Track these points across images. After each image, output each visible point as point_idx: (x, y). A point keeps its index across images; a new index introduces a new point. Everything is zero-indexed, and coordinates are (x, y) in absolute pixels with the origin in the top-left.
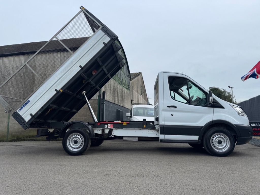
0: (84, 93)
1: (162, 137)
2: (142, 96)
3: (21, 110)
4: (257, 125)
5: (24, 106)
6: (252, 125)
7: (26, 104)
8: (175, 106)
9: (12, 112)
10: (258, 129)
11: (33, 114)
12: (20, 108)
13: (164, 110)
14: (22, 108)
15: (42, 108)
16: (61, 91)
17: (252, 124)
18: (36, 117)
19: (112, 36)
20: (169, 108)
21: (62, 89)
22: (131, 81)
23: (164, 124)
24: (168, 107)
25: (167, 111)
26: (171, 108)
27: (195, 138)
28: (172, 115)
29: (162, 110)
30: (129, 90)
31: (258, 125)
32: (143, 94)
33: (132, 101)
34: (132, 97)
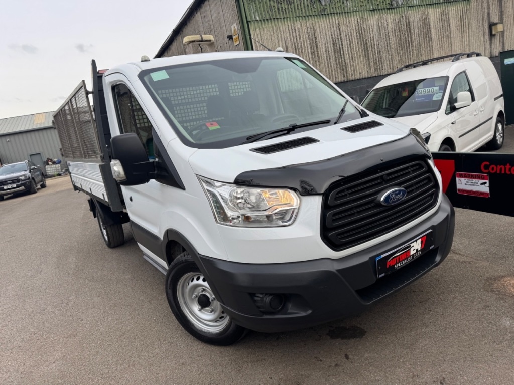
28: (131, 199)
33: (493, 28)
34: (492, 14)
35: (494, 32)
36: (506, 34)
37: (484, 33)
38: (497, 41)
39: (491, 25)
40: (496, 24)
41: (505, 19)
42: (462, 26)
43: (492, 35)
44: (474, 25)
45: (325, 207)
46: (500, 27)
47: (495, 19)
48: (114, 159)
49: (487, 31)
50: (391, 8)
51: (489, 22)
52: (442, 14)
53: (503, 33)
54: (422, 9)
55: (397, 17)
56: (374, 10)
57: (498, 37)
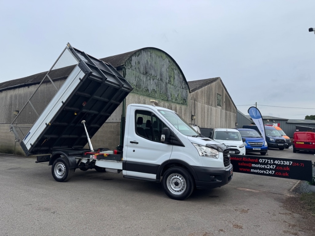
0: (84, 122)
1: (125, 172)
2: (220, 107)
3: (25, 140)
4: (282, 162)
5: (27, 137)
6: (276, 163)
7: (28, 135)
8: (137, 142)
9: (20, 141)
10: (283, 168)
11: (32, 144)
12: (24, 139)
13: (127, 146)
14: (26, 138)
15: (38, 138)
16: (50, 124)
17: (276, 161)
18: (34, 146)
19: (86, 71)
20: (131, 144)
21: (50, 122)
22: (190, 93)
23: (126, 160)
24: (131, 142)
25: (130, 146)
26: (133, 144)
27: (153, 176)
28: (134, 151)
29: (126, 145)
30: (186, 104)
31: (284, 163)
32: (224, 104)
33: (193, 117)
34: (192, 112)
35: (193, 118)
36: (196, 120)
37: (190, 118)
38: (193, 121)
39: (192, 116)
40: (194, 116)
41: (195, 115)
42: (185, 113)
43: (192, 119)
44: (188, 114)
45: (224, 156)
46: (195, 117)
47: (193, 114)
48: (162, 134)
49: (191, 117)
50: (167, 101)
51: (192, 114)
52: (180, 107)
53: (195, 119)
54: (175, 104)
55: (168, 104)
56: (163, 100)
57: (193, 120)
